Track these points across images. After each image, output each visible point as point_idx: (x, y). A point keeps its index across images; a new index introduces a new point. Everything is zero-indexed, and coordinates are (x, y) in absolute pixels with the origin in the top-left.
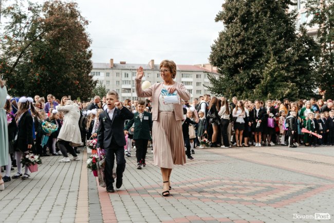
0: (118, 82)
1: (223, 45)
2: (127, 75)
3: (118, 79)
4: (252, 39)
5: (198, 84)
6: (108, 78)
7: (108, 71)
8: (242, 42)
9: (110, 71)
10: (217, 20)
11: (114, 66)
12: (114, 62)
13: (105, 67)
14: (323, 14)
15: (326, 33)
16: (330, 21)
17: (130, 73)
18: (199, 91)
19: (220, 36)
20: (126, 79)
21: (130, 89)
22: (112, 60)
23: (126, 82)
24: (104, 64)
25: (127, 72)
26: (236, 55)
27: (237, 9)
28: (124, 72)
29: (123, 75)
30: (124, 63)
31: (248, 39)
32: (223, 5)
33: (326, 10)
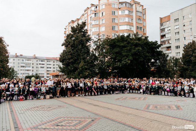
0: (19, 63)
1: (64, 55)
2: (23, 60)
3: (19, 62)
4: (75, 54)
5: (54, 65)
6: (14, 61)
7: (14, 58)
8: (71, 54)
9: (15, 58)
10: (62, 45)
11: (17, 57)
12: (17, 55)
13: (13, 56)
14: (99, 46)
15: (100, 52)
16: (102, 48)
17: (24, 60)
18: (54, 68)
19: (63, 51)
20: (23, 62)
21: (24, 66)
22: (16, 54)
23: (22, 63)
24: (13, 55)
25: (23, 59)
26: (69, 59)
27: (70, 42)
28: (22, 59)
29: (22, 60)
30: (22, 55)
31: (74, 53)
32: (65, 40)
33: (100, 45)
